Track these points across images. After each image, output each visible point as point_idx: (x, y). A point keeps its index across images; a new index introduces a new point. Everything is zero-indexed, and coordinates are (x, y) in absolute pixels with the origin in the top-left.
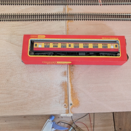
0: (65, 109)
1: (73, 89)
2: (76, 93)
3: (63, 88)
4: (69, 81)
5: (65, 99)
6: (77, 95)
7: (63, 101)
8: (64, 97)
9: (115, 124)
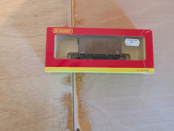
1: (81, 106)
2: (86, 112)
3: (65, 104)
4: (75, 92)
6: (87, 115)
7: (65, 125)
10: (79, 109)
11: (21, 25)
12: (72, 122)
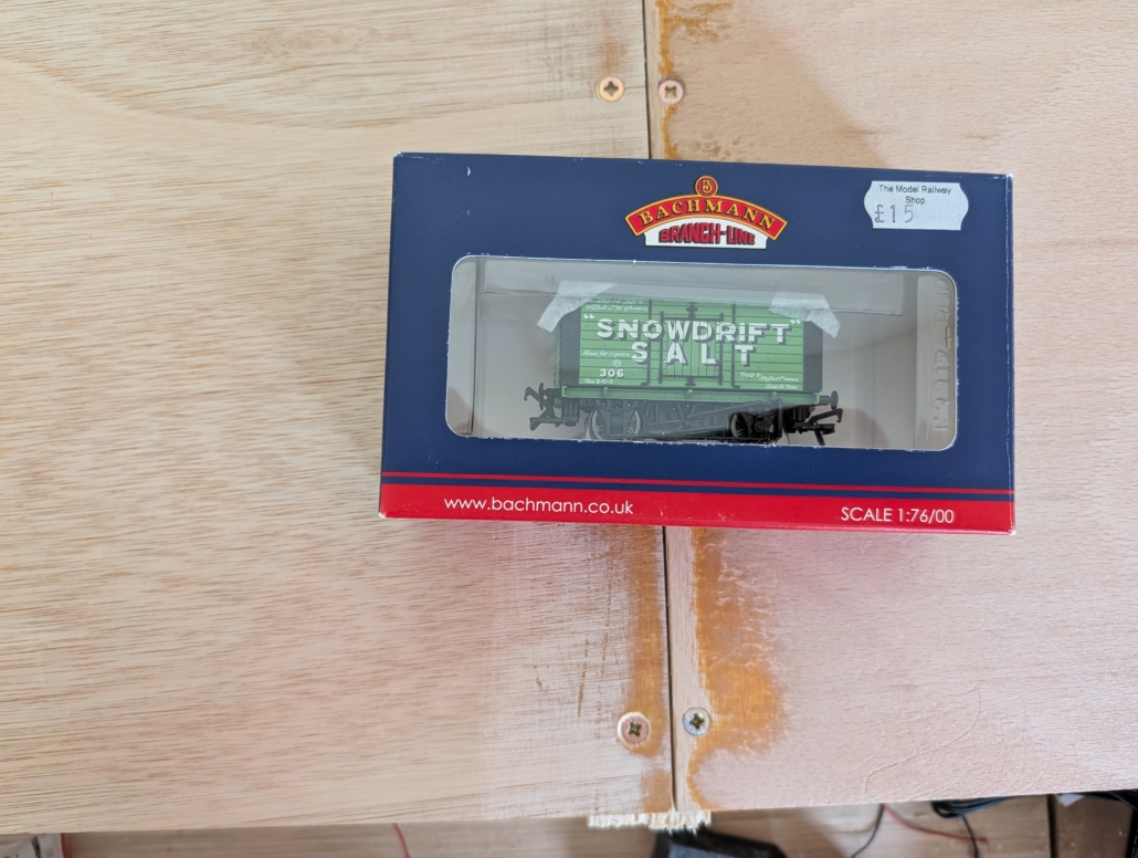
0: (637, 766)
1: (717, 569)
2: (749, 604)
5: (640, 664)
6: (757, 627)
7: (615, 690)
8: (621, 652)
9: (1062, 836)
10: (700, 585)
11: (307, 45)
12: (661, 672)
